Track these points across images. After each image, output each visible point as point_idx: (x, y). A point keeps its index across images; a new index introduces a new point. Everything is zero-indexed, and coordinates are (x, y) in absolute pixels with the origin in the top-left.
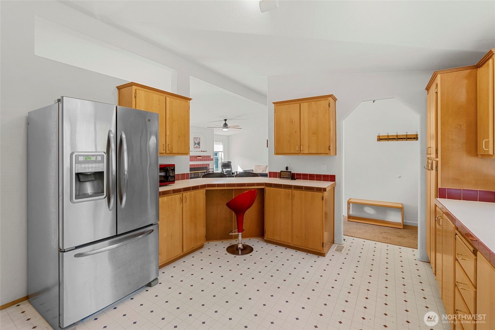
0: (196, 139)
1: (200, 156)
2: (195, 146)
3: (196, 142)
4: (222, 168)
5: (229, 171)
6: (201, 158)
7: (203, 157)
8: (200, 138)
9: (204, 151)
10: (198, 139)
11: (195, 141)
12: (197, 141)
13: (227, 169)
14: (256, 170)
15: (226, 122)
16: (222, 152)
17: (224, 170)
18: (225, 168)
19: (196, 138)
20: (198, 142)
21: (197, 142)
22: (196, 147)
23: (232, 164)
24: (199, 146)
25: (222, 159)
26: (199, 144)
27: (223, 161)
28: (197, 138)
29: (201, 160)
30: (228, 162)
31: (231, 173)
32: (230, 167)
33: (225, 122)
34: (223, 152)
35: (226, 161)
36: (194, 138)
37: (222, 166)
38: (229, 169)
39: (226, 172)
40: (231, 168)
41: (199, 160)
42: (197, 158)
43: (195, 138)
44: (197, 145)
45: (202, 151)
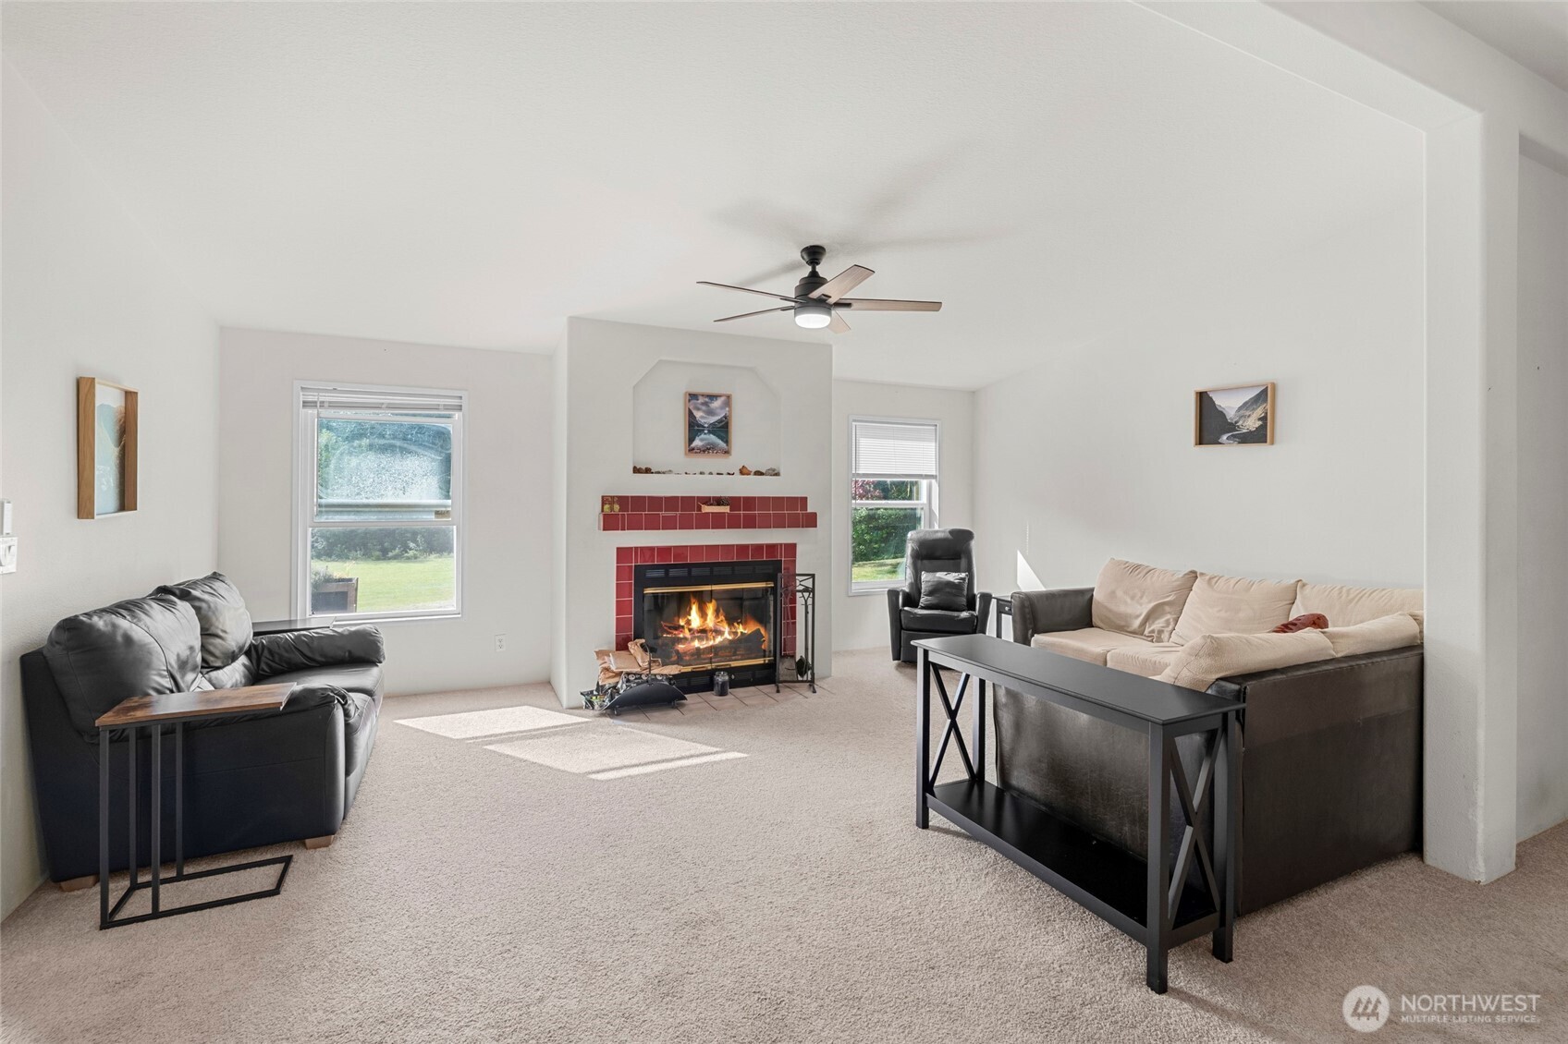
0: (705, 404)
1: (721, 502)
2: (697, 443)
3: (702, 421)
4: (916, 563)
5: (949, 584)
6: (725, 509)
8: (729, 397)
9: (758, 473)
10: (716, 404)
11: (698, 414)
12: (711, 413)
13: (943, 575)
14: (1112, 595)
15: (818, 268)
16: (933, 481)
17: (924, 576)
18: (931, 570)
19: (701, 400)
20: (713, 419)
21: (707, 420)
22: (708, 449)
23: (975, 545)
24: (721, 444)
26: (722, 429)
28: (713, 397)
30: (952, 532)
32: (963, 562)
36: (685, 395)
37: (917, 555)
38: (952, 577)
39: (930, 593)
40: (969, 569)
42: (706, 509)
43: (696, 396)
44: (711, 435)
45: (744, 471)
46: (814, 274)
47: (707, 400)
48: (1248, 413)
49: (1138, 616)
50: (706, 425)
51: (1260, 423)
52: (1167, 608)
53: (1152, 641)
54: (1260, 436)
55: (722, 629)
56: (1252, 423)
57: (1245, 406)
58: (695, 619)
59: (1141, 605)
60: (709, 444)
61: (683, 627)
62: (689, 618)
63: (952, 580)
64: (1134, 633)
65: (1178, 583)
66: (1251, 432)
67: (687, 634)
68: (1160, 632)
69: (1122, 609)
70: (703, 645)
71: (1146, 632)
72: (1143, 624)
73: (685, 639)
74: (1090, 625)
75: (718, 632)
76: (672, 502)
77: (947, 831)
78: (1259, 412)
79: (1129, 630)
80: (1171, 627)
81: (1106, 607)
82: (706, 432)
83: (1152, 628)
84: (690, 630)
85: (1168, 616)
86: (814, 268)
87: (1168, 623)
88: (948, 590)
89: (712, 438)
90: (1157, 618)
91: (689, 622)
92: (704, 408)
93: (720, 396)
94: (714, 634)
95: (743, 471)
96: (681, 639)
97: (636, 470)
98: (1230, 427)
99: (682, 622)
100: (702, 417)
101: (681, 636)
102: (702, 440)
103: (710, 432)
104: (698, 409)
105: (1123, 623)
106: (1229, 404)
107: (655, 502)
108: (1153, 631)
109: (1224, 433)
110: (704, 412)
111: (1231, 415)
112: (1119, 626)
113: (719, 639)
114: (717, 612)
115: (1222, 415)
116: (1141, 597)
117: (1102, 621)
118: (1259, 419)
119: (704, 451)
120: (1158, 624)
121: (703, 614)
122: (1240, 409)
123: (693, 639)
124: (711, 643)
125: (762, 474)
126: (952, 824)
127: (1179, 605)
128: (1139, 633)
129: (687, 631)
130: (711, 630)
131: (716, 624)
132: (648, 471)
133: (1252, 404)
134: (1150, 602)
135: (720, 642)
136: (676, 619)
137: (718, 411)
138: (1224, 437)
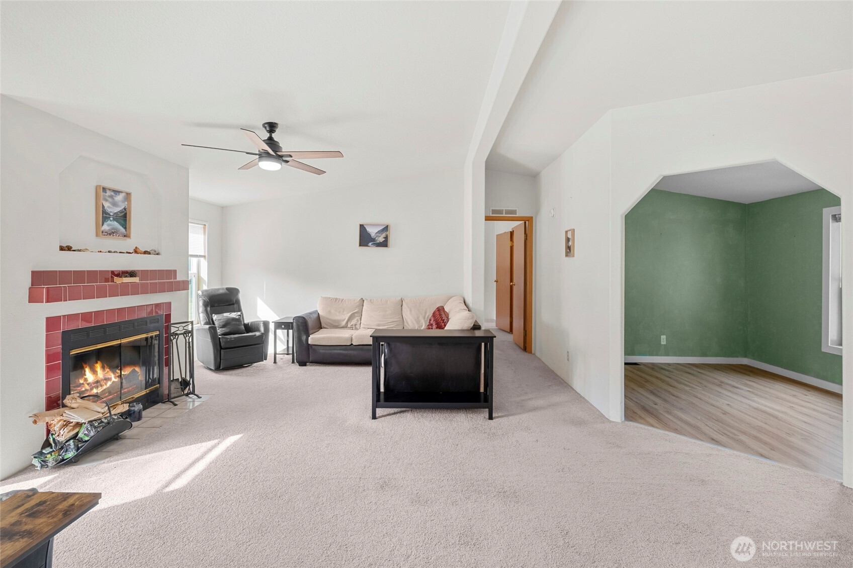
0: (111, 197)
1: (132, 274)
2: (106, 227)
3: (109, 210)
4: (206, 310)
5: (234, 319)
6: (136, 280)
7: (145, 274)
8: (128, 194)
9: (146, 252)
10: (119, 198)
11: (106, 205)
12: (115, 204)
13: (227, 315)
14: (330, 312)
15: (273, 135)
16: (202, 259)
17: (215, 317)
18: (217, 313)
19: (109, 193)
20: (117, 210)
21: (113, 210)
22: (112, 233)
23: (241, 297)
24: (122, 230)
25: (199, 280)
26: (124, 218)
27: (205, 288)
28: (117, 192)
29: (134, 290)
30: (227, 289)
31: (243, 327)
32: (236, 306)
33: (268, 135)
34: (204, 257)
35: (219, 286)
36: (97, 187)
37: (206, 305)
38: (234, 315)
39: (224, 326)
40: (240, 310)
41: (125, 291)
42: (118, 280)
43: (104, 189)
44: (115, 222)
45: (138, 250)
46: (271, 138)
47: (112, 194)
48: (380, 235)
49: (344, 320)
50: (111, 214)
51: (384, 239)
52: (356, 315)
53: (353, 329)
54: (384, 244)
55: (109, 377)
56: (381, 239)
57: (379, 232)
58: (89, 376)
59: (344, 315)
60: (113, 229)
61: (83, 384)
62: (86, 377)
63: (235, 317)
64: (343, 327)
65: (358, 304)
66: (381, 243)
67: (87, 387)
68: (355, 325)
69: (336, 318)
70: (100, 390)
71: (349, 326)
72: (347, 323)
73: (86, 390)
74: (321, 327)
75: (110, 379)
76: (92, 275)
77: (395, 413)
78: (384, 235)
79: (340, 326)
80: (359, 322)
81: (328, 319)
82: (111, 219)
83: (351, 324)
84: (88, 384)
85: (357, 318)
86: (271, 135)
87: (358, 320)
88: (234, 323)
89: (116, 224)
90: (352, 320)
91: (86, 380)
92: (110, 200)
93: (122, 192)
94: (105, 381)
95: (136, 251)
96: (84, 391)
97: (62, 249)
98: (373, 240)
99: (81, 381)
100: (109, 207)
101: (83, 389)
102: (108, 225)
103: (114, 220)
104: (106, 200)
105: (336, 324)
106: (372, 231)
107: (79, 276)
108: (352, 325)
109: (370, 242)
110: (110, 203)
111: (373, 235)
112: (336, 326)
113: (109, 383)
114: (103, 368)
115: (369, 235)
116: (343, 312)
117: (326, 325)
118: (384, 238)
119: (110, 234)
120: (353, 322)
121: (94, 371)
122: (376, 233)
123: (92, 389)
124: (105, 387)
125: (149, 253)
126: (397, 409)
127: (360, 313)
128: (345, 327)
129: (86, 385)
130: (102, 380)
131: (104, 375)
132: (69, 248)
133: (381, 232)
134: (348, 313)
135: (110, 385)
136: (77, 380)
137: (120, 204)
138: (370, 244)
